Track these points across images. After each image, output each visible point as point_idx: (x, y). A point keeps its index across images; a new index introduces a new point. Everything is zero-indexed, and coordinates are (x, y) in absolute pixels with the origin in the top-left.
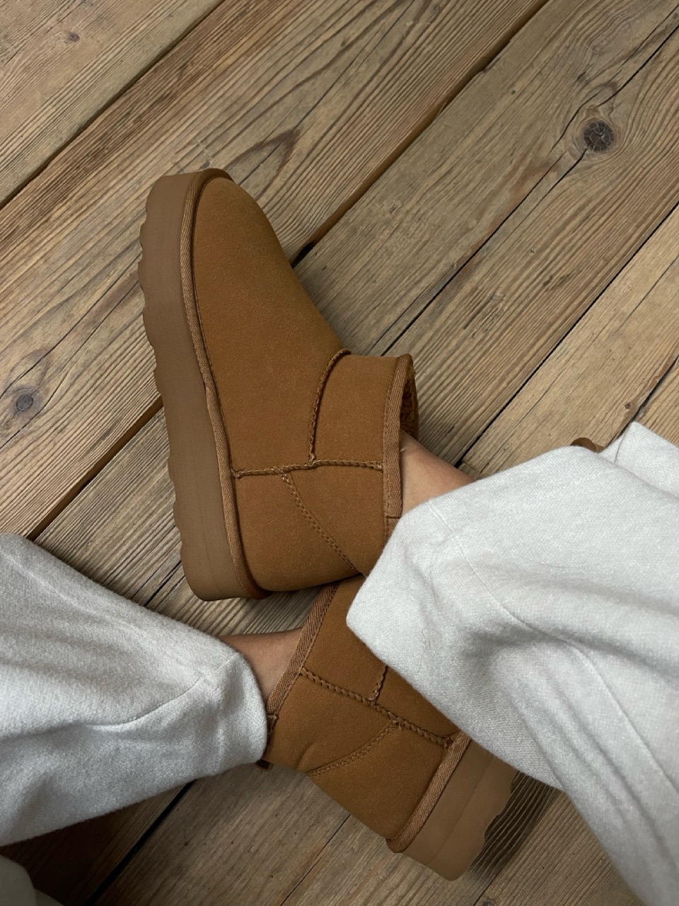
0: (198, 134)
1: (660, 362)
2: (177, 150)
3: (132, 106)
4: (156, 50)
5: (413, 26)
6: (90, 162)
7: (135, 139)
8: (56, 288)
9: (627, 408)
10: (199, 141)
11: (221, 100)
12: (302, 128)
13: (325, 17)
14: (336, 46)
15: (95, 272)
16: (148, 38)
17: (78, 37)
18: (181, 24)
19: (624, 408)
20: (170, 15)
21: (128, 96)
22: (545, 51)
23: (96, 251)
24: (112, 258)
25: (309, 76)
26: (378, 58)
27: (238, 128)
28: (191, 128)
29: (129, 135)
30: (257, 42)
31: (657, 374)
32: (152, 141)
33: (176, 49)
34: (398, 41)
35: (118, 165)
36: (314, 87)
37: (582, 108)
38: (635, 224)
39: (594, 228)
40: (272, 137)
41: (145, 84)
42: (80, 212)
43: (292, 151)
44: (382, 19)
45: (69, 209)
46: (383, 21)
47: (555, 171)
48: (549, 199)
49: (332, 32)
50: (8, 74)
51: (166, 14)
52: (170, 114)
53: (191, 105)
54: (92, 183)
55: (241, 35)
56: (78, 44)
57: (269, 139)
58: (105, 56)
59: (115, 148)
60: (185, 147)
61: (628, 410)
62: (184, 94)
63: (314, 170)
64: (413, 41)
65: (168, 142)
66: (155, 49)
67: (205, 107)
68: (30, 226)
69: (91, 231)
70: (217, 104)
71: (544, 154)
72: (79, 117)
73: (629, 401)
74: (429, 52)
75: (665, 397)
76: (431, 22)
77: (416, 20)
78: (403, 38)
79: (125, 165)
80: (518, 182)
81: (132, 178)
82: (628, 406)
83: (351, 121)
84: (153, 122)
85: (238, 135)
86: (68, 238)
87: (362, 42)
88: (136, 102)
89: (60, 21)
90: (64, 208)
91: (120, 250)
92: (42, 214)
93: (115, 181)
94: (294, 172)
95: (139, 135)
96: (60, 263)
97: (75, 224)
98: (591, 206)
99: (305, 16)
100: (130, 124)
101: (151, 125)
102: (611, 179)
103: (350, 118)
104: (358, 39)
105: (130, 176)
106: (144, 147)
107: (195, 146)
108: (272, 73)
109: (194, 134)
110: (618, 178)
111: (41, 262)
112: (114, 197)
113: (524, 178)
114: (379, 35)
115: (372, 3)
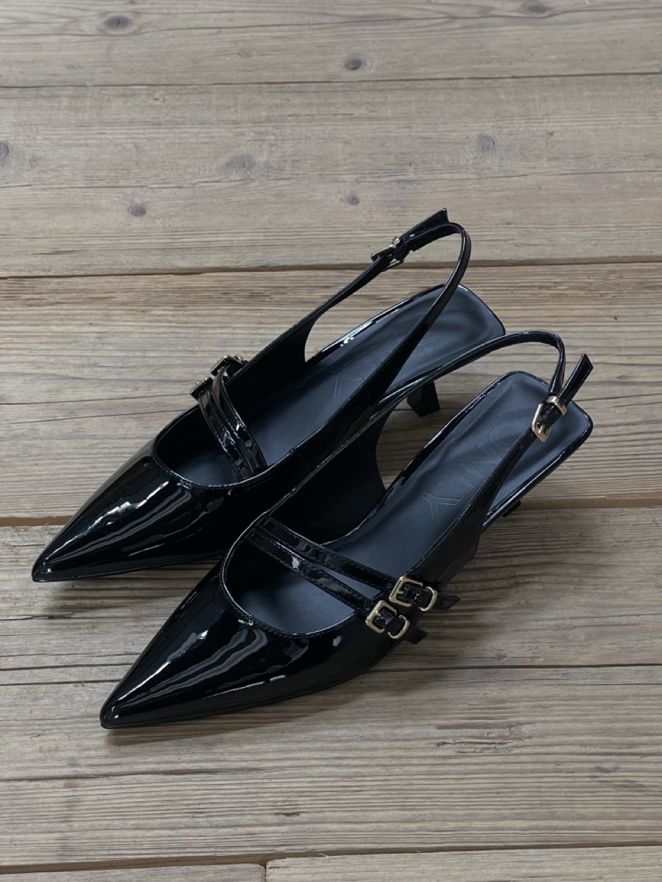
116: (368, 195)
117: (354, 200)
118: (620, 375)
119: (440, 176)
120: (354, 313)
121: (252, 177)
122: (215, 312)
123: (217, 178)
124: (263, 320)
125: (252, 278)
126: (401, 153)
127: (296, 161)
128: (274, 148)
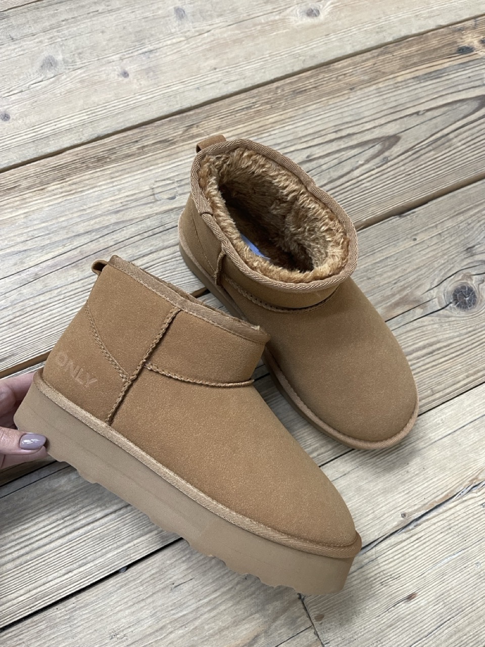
0: (177, 175)
1: (443, 490)
2: (157, 180)
3: (141, 138)
4: (177, 108)
5: (362, 165)
6: (93, 162)
7: (132, 160)
8: (23, 239)
9: (403, 517)
10: (176, 180)
13: (304, 134)
14: (303, 156)
15: (57, 239)
16: (175, 97)
17: (128, 75)
18: (203, 97)
19: (400, 516)
20: (198, 88)
21: (142, 130)
22: (450, 220)
23: (64, 224)
24: (74, 234)
26: (328, 176)
28: (175, 169)
29: (129, 156)
31: (437, 499)
32: (143, 166)
33: (191, 113)
34: (348, 171)
35: (111, 173)
37: (460, 272)
38: (466, 374)
39: (434, 363)
41: (158, 126)
42: (70, 193)
44: (344, 151)
45: (61, 188)
46: (343, 153)
47: (422, 308)
48: (409, 327)
49: (305, 145)
50: (68, 79)
51: (196, 86)
52: (165, 154)
53: (183, 154)
54: (87, 177)
55: (240, 122)
56: (126, 80)
58: (140, 97)
59: (115, 161)
60: (164, 180)
61: (402, 519)
62: (182, 144)
64: (358, 175)
65: (154, 172)
66: (177, 106)
68: (28, 188)
69: (69, 209)
71: (418, 293)
72: (101, 130)
73: (406, 512)
74: (366, 187)
75: (436, 521)
76: (377, 168)
77: (367, 161)
78: (352, 170)
79: (117, 174)
80: (391, 305)
81: (116, 186)
82: (404, 515)
84: (150, 154)
86: (51, 207)
87: (322, 161)
88: (146, 136)
89: (121, 59)
90: (59, 186)
91: (82, 231)
92: (41, 184)
93: (104, 183)
95: (136, 159)
96: (35, 222)
97: (60, 200)
98: (438, 346)
99: (290, 127)
100: (134, 148)
101: (148, 155)
102: (461, 332)
104: (320, 157)
105: (115, 184)
106: (136, 168)
107: (171, 182)
109: (175, 174)
110: (467, 333)
111: (22, 216)
112: (96, 193)
113: (397, 304)
114: (336, 161)
115: (341, 138)
116: (131, 68)
117: (125, 74)
118: (306, 155)
119: (165, 44)
120: (159, 156)
121: (60, 72)
122: (84, 178)
123: (40, 79)
124: (112, 175)
125: (93, 148)
126: (137, 32)
127: (80, 53)
128: (63, 48)
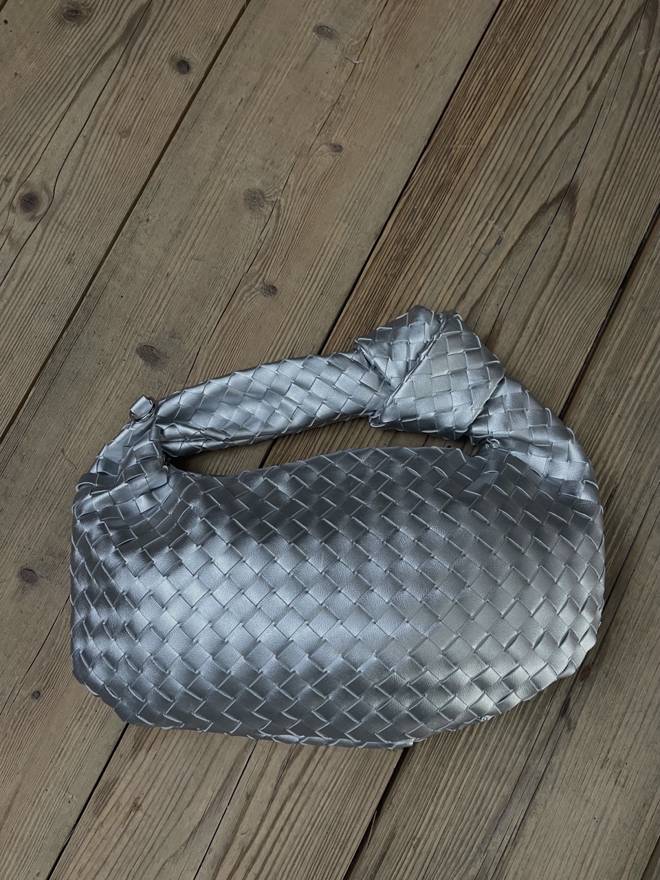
0: (484, 213)
2: (470, 233)
3: (415, 202)
5: (646, 55)
6: (394, 267)
10: (487, 218)
11: (494, 174)
12: (578, 180)
14: (583, 92)
17: (341, 147)
21: (409, 193)
25: (567, 128)
26: (626, 93)
27: (518, 195)
28: (475, 208)
29: (421, 232)
30: (509, 107)
33: (436, 135)
34: (638, 72)
35: (421, 264)
36: (575, 138)
40: (552, 197)
43: (575, 205)
44: (616, 54)
46: (617, 56)
49: (575, 78)
50: (289, 200)
53: (469, 186)
54: (403, 286)
56: (344, 154)
57: (551, 199)
58: (374, 160)
59: (414, 244)
60: (476, 228)
62: (458, 177)
63: (602, 218)
64: (652, 69)
65: (458, 228)
67: (482, 185)
70: (491, 179)
72: (373, 226)
77: (647, 47)
78: (642, 69)
79: (427, 260)
81: (438, 272)
83: (621, 161)
84: (439, 213)
85: (520, 203)
87: (605, 82)
88: (417, 197)
93: (423, 278)
94: (584, 225)
99: (544, 70)
100: (418, 220)
103: (620, 158)
104: (600, 79)
105: (435, 269)
107: (484, 224)
108: (533, 134)
109: (480, 213)
114: (619, 71)
115: (601, 41)
116: (336, 137)
117: (337, 148)
118: (586, 87)
121: (274, 199)
122: (401, 289)
123: (262, 223)
126: (304, 91)
127: (272, 163)
128: (250, 170)
